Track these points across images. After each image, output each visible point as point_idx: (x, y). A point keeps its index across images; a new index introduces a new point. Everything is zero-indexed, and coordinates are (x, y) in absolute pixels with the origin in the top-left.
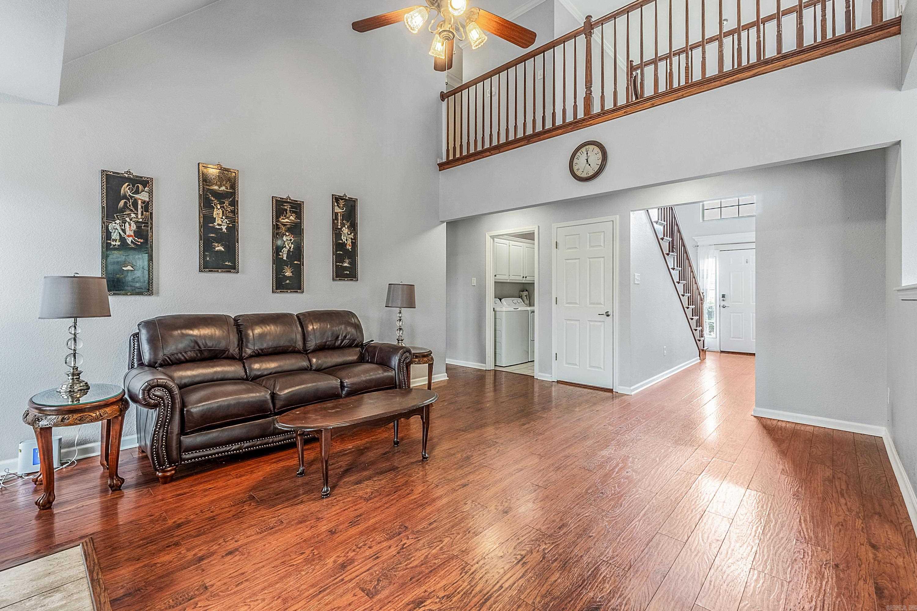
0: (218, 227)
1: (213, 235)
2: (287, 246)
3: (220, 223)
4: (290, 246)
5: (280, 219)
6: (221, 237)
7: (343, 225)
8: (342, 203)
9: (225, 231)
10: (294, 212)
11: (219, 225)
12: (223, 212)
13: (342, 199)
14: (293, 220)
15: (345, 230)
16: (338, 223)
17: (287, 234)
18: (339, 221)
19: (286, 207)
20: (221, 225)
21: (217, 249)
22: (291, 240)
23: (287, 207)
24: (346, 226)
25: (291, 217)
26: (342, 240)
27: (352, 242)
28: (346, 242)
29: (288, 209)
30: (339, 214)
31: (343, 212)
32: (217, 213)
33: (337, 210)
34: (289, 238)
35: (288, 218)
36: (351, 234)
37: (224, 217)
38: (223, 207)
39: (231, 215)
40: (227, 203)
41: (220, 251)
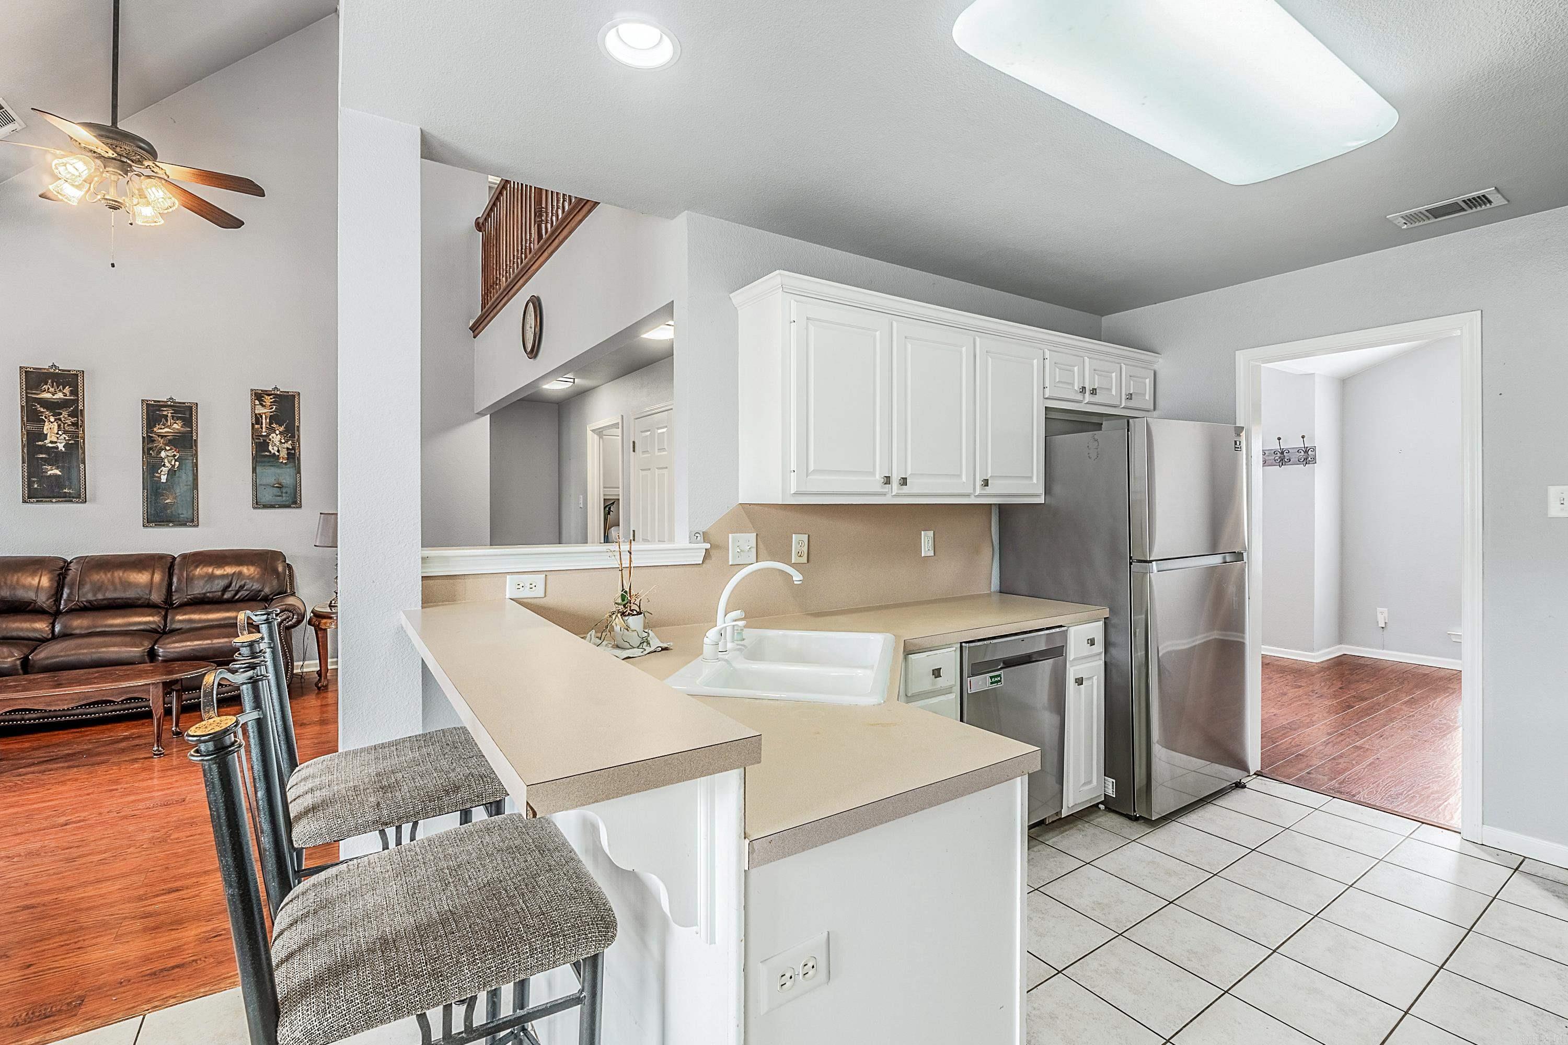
0: (50, 445)
1: (44, 456)
2: (167, 464)
3: (55, 440)
4: (173, 463)
5: (155, 429)
6: (55, 457)
7: (271, 430)
8: (268, 400)
9: (63, 449)
10: (178, 418)
11: (52, 442)
12: (59, 426)
13: (269, 395)
14: (177, 429)
15: (276, 438)
16: (262, 428)
17: (168, 448)
18: (264, 425)
19: (165, 413)
20: (56, 442)
21: (49, 473)
22: (174, 456)
23: (169, 413)
24: (277, 432)
25: (175, 426)
26: (270, 452)
27: (288, 454)
28: (277, 454)
29: (169, 415)
30: (264, 416)
31: (271, 412)
32: (51, 429)
33: (260, 410)
34: (170, 453)
35: (169, 427)
36: (286, 442)
37: (60, 433)
38: (60, 419)
39: (72, 429)
40: (65, 414)
41: (56, 476)
